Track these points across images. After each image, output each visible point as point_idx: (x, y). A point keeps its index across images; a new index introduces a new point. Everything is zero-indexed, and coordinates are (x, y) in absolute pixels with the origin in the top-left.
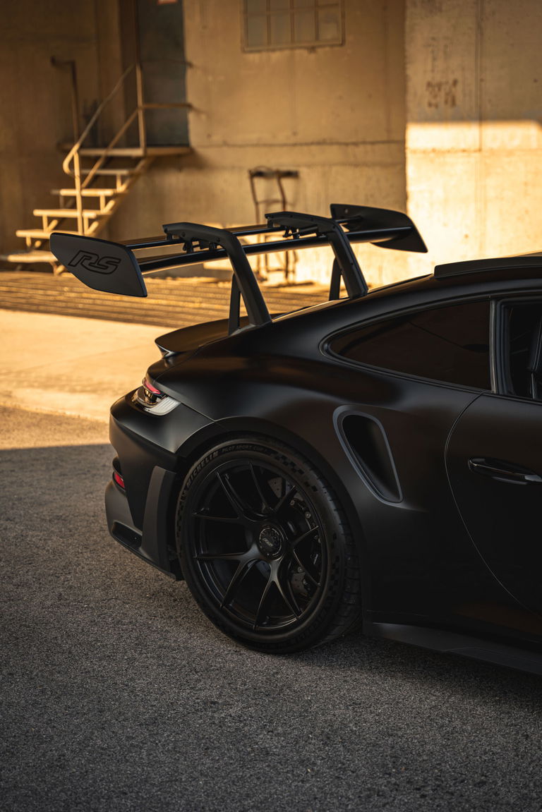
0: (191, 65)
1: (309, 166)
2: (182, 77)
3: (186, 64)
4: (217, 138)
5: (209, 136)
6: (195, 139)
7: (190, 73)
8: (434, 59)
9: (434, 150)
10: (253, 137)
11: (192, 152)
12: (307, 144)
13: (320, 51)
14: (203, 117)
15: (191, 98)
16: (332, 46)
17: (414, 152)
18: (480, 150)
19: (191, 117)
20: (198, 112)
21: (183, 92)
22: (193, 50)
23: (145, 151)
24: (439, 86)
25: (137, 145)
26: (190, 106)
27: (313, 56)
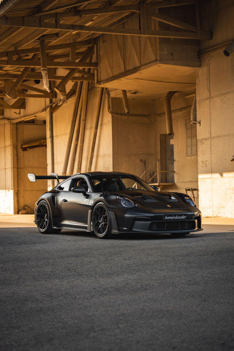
0: (175, 160)
2: (173, 164)
4: (180, 180)
5: (179, 180)
6: (176, 181)
7: (175, 162)
8: (203, 155)
9: (203, 178)
10: (188, 180)
11: (175, 184)
14: (178, 174)
15: (175, 169)
17: (200, 179)
18: (212, 178)
19: (175, 174)
20: (177, 173)
21: (173, 168)
22: (176, 157)
23: (159, 184)
24: (204, 162)
25: (157, 182)
26: (175, 172)
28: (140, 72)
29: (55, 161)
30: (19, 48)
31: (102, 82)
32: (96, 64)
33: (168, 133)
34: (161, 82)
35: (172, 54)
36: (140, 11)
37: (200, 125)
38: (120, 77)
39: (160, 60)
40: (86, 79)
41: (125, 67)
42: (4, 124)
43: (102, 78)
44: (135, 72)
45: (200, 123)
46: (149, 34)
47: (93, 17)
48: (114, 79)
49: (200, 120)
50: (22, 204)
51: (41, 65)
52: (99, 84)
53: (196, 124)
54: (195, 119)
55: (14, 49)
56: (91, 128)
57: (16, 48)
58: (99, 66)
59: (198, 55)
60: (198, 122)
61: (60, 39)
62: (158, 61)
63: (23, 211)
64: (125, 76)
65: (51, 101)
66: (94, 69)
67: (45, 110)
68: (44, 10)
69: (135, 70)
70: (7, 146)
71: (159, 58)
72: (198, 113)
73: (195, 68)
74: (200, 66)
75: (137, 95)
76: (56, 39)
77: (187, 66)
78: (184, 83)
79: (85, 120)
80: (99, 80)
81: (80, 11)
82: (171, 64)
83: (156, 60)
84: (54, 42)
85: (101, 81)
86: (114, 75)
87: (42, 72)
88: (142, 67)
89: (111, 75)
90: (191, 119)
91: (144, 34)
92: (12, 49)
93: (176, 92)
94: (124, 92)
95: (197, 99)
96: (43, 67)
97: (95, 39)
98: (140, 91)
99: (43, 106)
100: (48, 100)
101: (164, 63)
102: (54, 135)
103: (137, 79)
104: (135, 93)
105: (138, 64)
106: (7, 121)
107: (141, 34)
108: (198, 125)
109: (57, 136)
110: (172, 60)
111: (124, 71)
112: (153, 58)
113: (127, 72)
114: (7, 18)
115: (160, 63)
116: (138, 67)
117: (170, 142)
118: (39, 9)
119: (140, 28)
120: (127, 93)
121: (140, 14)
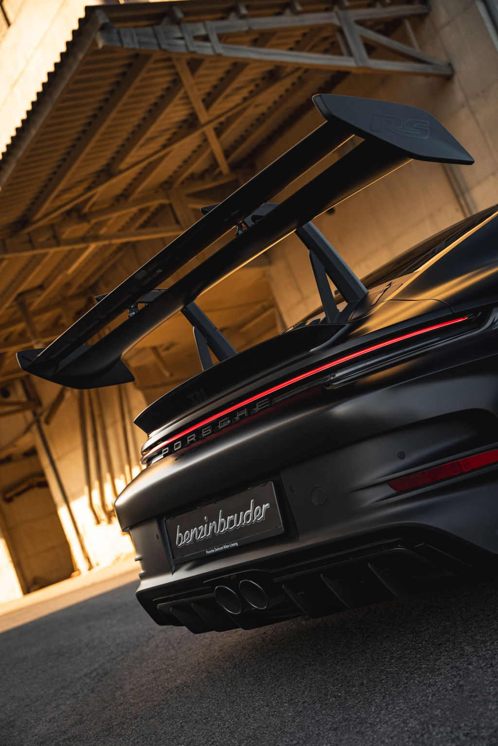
29: (68, 493)
36: (168, 198)
50: (30, 578)
56: (114, 423)
61: (47, 292)
63: (36, 587)
65: (35, 414)
67: (28, 430)
75: (172, 350)
76: (39, 296)
79: (102, 416)
81: (86, 213)
84: (38, 302)
94: (155, 349)
95: (282, 311)
98: (175, 342)
99: (24, 426)
100: (29, 415)
102: (55, 457)
104: (167, 348)
109: (60, 458)
118: (24, 222)
119: (178, 222)
120: (160, 350)
121: (171, 205)
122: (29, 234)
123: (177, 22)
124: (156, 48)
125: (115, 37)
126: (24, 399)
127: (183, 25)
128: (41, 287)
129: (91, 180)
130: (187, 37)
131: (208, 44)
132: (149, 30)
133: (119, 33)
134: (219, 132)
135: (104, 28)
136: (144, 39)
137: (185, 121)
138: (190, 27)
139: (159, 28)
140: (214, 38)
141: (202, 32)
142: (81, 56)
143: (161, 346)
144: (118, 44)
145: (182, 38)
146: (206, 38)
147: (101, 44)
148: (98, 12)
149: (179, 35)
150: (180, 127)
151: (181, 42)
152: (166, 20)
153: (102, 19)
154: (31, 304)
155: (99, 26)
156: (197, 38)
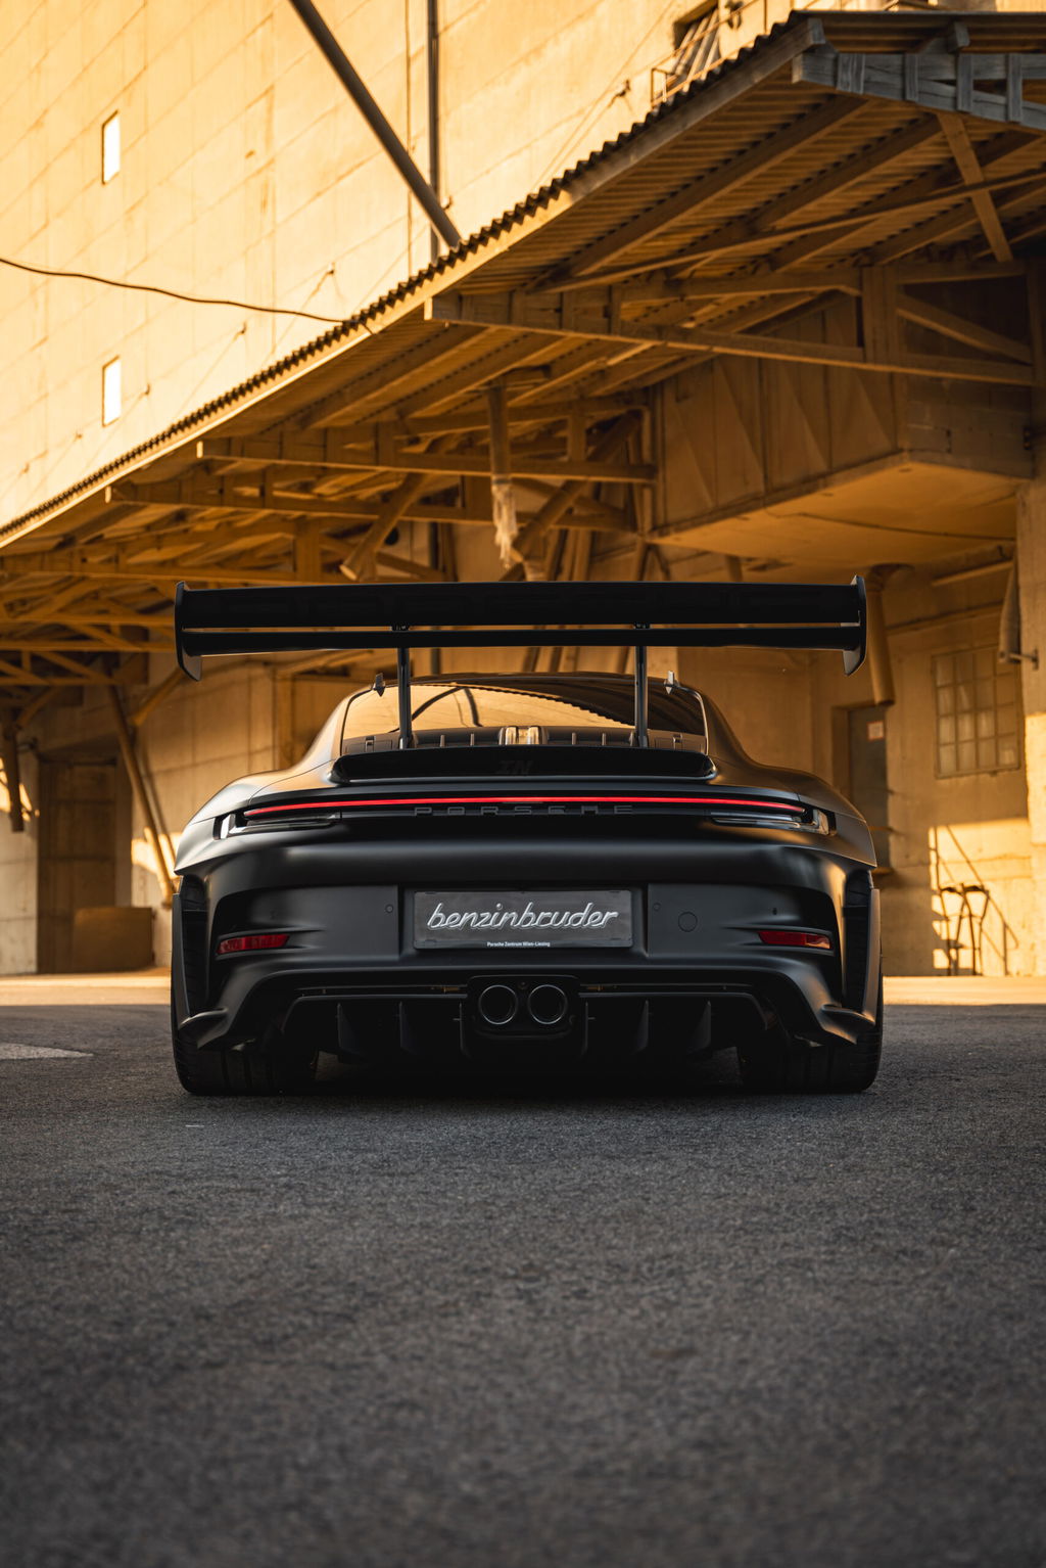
0: (892, 792)
1: (993, 880)
2: (884, 805)
3: (886, 792)
4: (914, 858)
5: (907, 856)
6: (896, 859)
7: (891, 799)
11: (895, 873)
12: (991, 860)
13: (1000, 774)
14: (902, 839)
15: (892, 823)
16: (1010, 770)
19: (892, 839)
20: (898, 834)
21: (885, 817)
22: (893, 780)
26: (891, 830)
27: (994, 779)
28: (829, 491)
30: (418, 414)
31: (671, 529)
32: (651, 471)
33: (878, 698)
34: (877, 527)
35: (949, 433)
36: (861, 287)
37: (1036, 667)
38: (749, 509)
39: (911, 451)
40: (581, 520)
41: (766, 477)
42: (250, 680)
43: (673, 516)
44: (809, 492)
45: (1035, 660)
46: (889, 363)
47: (698, 309)
48: (724, 517)
49: (1036, 651)
51: (493, 468)
52: (662, 535)
53: (1018, 662)
54: (1016, 646)
55: (395, 417)
57: (402, 415)
58: (660, 475)
59: (1026, 439)
60: (1027, 656)
61: (554, 383)
62: (905, 454)
64: (766, 505)
66: (644, 486)
68: (583, 273)
69: (809, 483)
70: (257, 752)
71: (905, 444)
72: (1025, 627)
73: (1015, 481)
74: (1034, 474)
75: (770, 574)
76: (537, 385)
77: (995, 472)
78: (946, 534)
80: (661, 521)
81: (680, 282)
82: (943, 463)
83: (896, 451)
84: (527, 394)
85: (667, 525)
86: (723, 501)
87: (494, 488)
88: (838, 476)
89: (710, 504)
90: (1002, 647)
91: (876, 361)
92: (389, 416)
93: (898, 566)
94: (735, 562)
95: (1022, 580)
96: (500, 471)
97: (646, 389)
98: (784, 561)
101: (922, 461)
103: (805, 515)
104: (763, 568)
105: (820, 465)
106: (259, 671)
107: (865, 360)
108: (1026, 666)
110: (949, 451)
111: (761, 488)
112: (884, 444)
113: (777, 490)
114: (461, 298)
115: (912, 459)
116: (823, 476)
117: (866, 731)
118: (559, 272)
119: (861, 343)
120: (744, 569)
121: (859, 300)
122: (561, 294)
123: (954, 51)
124: (895, 96)
125: (828, 67)
126: (424, 561)
127: (961, 56)
128: (546, 369)
129: (713, 227)
130: (960, 83)
131: (1001, 99)
132: (896, 60)
133: (836, 61)
134: (999, 199)
135: (811, 51)
136: (878, 77)
137: (937, 167)
138: (975, 61)
139: (916, 59)
140: (1015, 89)
141: (998, 74)
142: (758, 78)
143: (750, 560)
144: (829, 83)
145: (952, 83)
146: (1000, 87)
147: (796, 77)
148: (811, 22)
149: (950, 76)
150: (922, 175)
151: (950, 89)
152: (934, 42)
153: (814, 36)
154: (514, 395)
155: (804, 47)
156: (980, 86)
